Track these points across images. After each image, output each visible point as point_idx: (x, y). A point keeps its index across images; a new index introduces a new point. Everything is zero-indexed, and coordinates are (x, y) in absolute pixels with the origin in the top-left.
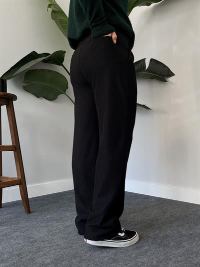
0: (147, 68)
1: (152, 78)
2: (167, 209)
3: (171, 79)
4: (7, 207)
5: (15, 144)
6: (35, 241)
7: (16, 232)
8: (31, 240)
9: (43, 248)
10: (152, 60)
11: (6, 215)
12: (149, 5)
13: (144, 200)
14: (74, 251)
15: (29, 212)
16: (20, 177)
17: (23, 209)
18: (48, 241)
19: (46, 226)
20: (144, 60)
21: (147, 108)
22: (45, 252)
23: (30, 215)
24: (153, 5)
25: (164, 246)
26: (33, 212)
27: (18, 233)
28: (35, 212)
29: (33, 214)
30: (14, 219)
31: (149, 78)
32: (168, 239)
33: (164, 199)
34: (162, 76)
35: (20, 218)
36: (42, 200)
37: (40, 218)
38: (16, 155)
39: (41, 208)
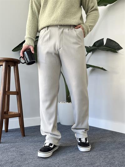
0: (104, 44)
1: (108, 50)
2: (117, 139)
4: (11, 131)
5: (17, 91)
6: (24, 154)
7: (13, 148)
8: (22, 153)
9: (28, 159)
10: (108, 39)
11: (9, 137)
12: (106, 5)
13: (102, 132)
14: (48, 163)
15: (24, 135)
16: (19, 112)
17: (20, 134)
18: (32, 155)
19: (33, 145)
20: (103, 39)
21: (105, 70)
22: (29, 162)
23: (24, 137)
24: (108, 5)
25: (111, 164)
27: (14, 149)
28: (28, 136)
29: (26, 137)
30: (13, 140)
31: (105, 50)
32: (114, 159)
33: (116, 132)
34: (114, 49)
35: (18, 139)
36: (34, 128)
37: (30, 140)
38: (18, 98)
39: (32, 134)
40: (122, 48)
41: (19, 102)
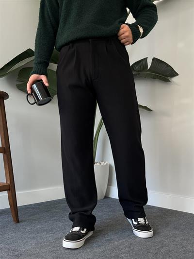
0: (149, 66)
3: (174, 79)
5: (4, 146)
6: (21, 255)
8: (16, 253)
10: (154, 59)
15: (18, 221)
16: (9, 182)
17: (11, 218)
18: (34, 255)
19: (34, 238)
21: (149, 110)
23: (18, 225)
26: (21, 221)
28: (25, 221)
29: (21, 223)
34: (165, 76)
35: (7, 227)
36: (34, 208)
37: (29, 228)
38: (6, 158)
39: (31, 218)
40: (178, 75)
41: (7, 166)
